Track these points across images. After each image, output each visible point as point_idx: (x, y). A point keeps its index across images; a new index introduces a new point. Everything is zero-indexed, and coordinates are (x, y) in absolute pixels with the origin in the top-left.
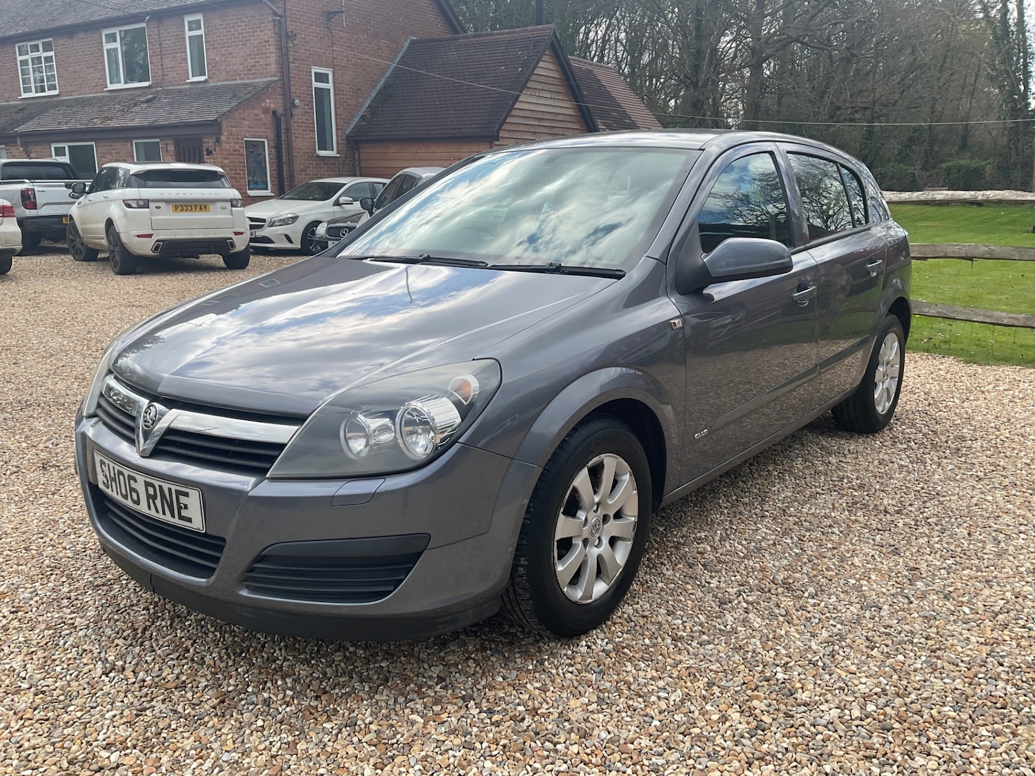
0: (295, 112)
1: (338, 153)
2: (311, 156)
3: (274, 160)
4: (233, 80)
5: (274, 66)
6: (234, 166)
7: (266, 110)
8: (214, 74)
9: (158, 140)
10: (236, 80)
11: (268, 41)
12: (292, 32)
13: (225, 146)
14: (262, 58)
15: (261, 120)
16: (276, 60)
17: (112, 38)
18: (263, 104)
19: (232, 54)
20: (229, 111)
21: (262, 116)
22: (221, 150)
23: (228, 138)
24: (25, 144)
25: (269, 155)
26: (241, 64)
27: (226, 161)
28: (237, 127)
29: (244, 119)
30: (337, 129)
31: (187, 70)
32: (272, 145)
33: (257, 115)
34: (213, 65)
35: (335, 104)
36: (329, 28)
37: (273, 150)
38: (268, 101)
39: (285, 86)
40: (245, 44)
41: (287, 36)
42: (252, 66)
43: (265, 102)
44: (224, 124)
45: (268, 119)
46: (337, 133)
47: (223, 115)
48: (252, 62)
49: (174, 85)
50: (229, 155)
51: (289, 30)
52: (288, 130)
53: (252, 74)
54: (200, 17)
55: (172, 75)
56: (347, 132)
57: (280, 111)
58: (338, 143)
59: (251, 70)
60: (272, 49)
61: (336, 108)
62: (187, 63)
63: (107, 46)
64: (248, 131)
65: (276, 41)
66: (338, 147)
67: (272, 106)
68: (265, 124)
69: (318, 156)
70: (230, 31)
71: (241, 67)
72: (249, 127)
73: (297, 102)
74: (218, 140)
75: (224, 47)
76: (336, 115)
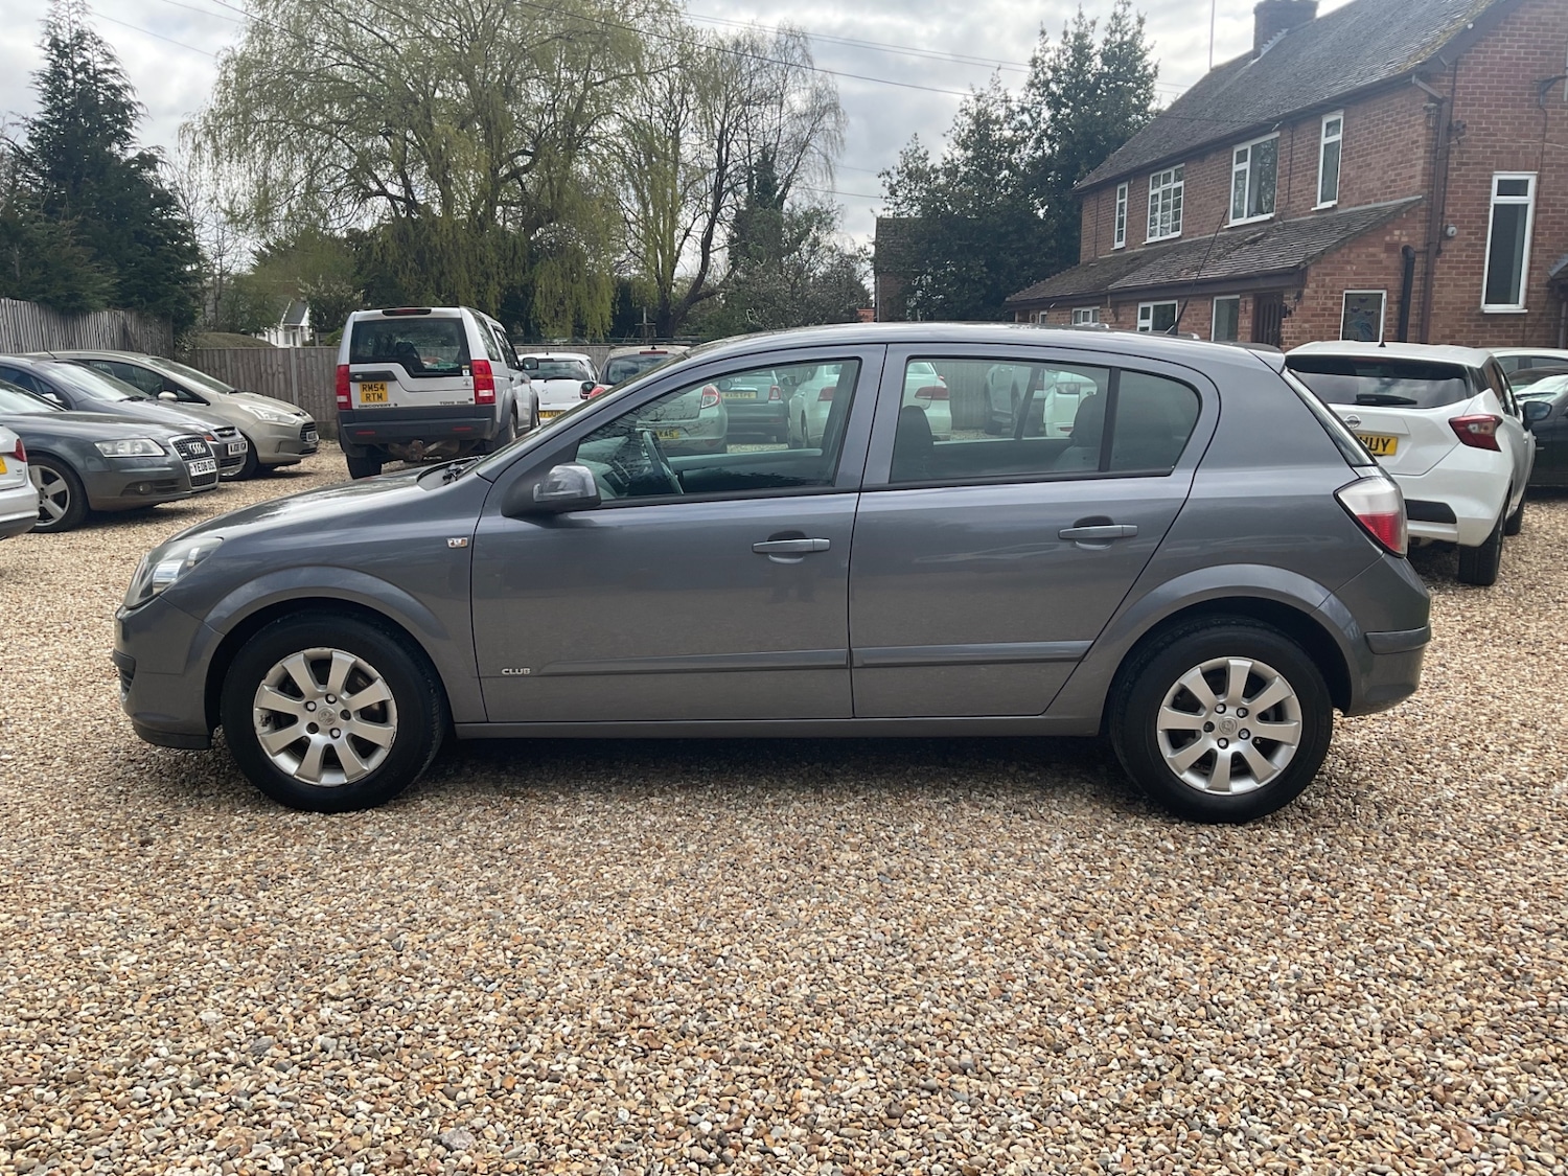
0: (1447, 246)
1: (1525, 308)
2: (1467, 314)
3: (1394, 322)
4: (1367, 203)
5: (1419, 178)
6: (1320, 332)
7: (1390, 248)
8: (1345, 196)
9: (1238, 297)
10: (1369, 203)
11: (1417, 141)
12: (1458, 122)
13: (1307, 303)
14: (1405, 167)
15: (1380, 262)
16: (1424, 169)
17: (1242, 157)
18: (1387, 238)
19: (1369, 165)
20: (1323, 252)
21: (1383, 256)
22: (1301, 309)
23: (1316, 292)
24: (1115, 306)
25: (1386, 314)
26: (1379, 179)
27: (1307, 325)
28: (1334, 274)
29: (1348, 262)
30: (1530, 268)
31: (1316, 193)
32: (1394, 298)
33: (1374, 255)
34: (1347, 183)
35: (1534, 228)
36: (1540, 107)
37: (1395, 308)
38: (1397, 232)
39: (1434, 208)
40: (1388, 149)
41: (1450, 128)
42: (1392, 181)
43: (1391, 234)
44: (1312, 272)
45: (1393, 261)
46: (1529, 275)
47: (1311, 258)
48: (1391, 174)
49: (1298, 216)
50: (1313, 316)
51: (1454, 120)
52: (1428, 274)
53: (1391, 193)
54: (1339, 116)
55: (1298, 201)
56: (1553, 273)
57: (1419, 245)
58: (1528, 291)
59: (1390, 187)
60: (1421, 152)
61: (1534, 233)
62: (1316, 183)
63: (1236, 168)
64: (1352, 280)
65: (1427, 140)
66: (1527, 297)
67: (1405, 239)
68: (1387, 268)
69: (1483, 314)
70: (1372, 132)
71: (1378, 184)
72: (1355, 274)
73: (1452, 230)
74: (1299, 296)
75: (1362, 156)
76: (1533, 245)
